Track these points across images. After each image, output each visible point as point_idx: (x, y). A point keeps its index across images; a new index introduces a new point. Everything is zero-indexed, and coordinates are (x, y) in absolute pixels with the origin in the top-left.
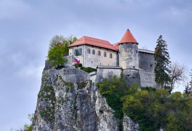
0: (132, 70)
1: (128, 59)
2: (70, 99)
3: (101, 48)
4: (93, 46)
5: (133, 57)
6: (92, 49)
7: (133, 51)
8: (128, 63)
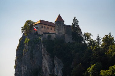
0: (60, 35)
1: (59, 29)
2: (30, 49)
3: (49, 25)
4: (44, 25)
5: (61, 28)
6: (44, 26)
7: (61, 25)
8: (58, 31)
